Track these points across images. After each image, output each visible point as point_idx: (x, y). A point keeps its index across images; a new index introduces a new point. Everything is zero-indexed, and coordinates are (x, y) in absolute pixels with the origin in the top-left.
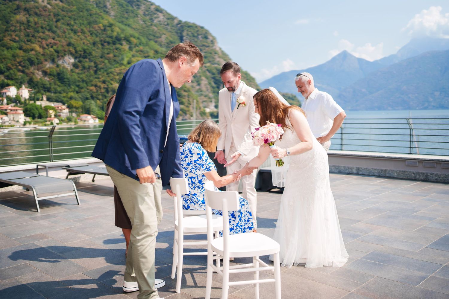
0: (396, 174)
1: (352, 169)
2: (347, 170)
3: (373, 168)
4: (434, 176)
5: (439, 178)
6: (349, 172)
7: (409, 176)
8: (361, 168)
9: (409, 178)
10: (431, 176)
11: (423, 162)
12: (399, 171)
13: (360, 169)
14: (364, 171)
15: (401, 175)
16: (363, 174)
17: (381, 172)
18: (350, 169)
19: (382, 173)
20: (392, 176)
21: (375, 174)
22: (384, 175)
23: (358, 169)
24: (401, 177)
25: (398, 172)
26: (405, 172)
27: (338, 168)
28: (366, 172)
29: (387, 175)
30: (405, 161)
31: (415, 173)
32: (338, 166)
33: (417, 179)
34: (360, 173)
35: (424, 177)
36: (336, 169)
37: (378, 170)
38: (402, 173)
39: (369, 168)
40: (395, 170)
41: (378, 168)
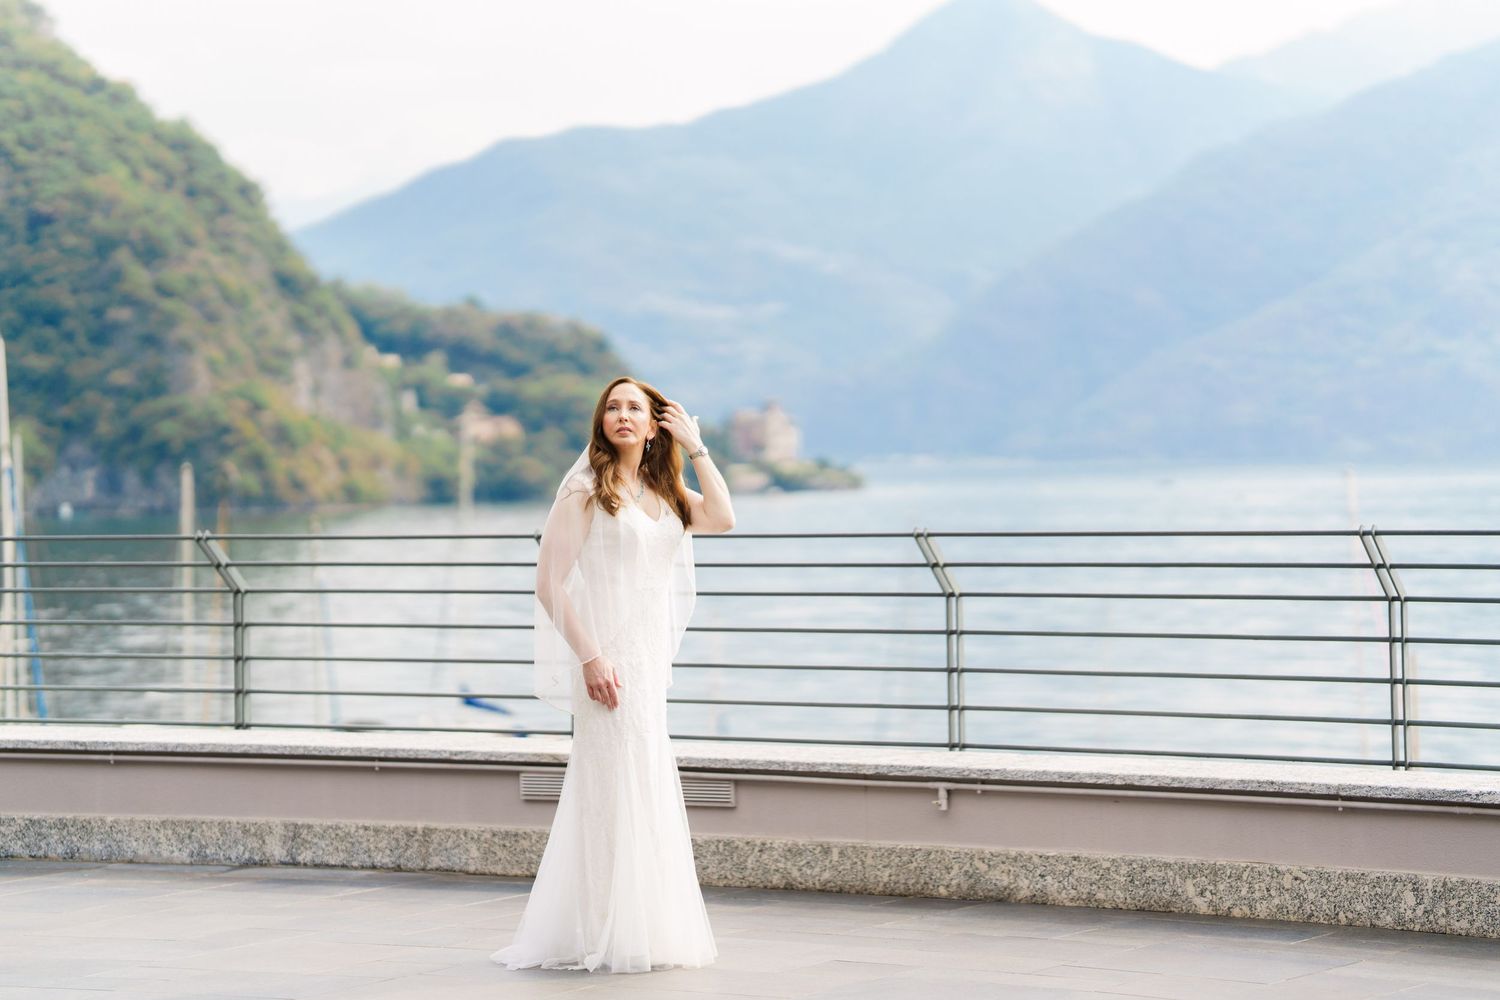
0: (475, 853)
1: (261, 832)
2: (236, 842)
3: (367, 823)
6: (247, 855)
7: (534, 857)
8: (310, 827)
12: (488, 836)
13: (304, 834)
14: (323, 844)
15: (502, 854)
16: (318, 861)
17: (407, 847)
18: (255, 835)
19: (409, 852)
20: (457, 868)
21: (381, 859)
22: (422, 864)
23: (294, 834)
24: (499, 870)
25: (482, 838)
27: (190, 837)
28: (331, 849)
29: (435, 862)
30: (517, 773)
32: (192, 827)
34: (305, 856)
36: (182, 842)
37: (391, 832)
38: (503, 846)
39: (349, 823)
40: (473, 827)
41: (391, 824)
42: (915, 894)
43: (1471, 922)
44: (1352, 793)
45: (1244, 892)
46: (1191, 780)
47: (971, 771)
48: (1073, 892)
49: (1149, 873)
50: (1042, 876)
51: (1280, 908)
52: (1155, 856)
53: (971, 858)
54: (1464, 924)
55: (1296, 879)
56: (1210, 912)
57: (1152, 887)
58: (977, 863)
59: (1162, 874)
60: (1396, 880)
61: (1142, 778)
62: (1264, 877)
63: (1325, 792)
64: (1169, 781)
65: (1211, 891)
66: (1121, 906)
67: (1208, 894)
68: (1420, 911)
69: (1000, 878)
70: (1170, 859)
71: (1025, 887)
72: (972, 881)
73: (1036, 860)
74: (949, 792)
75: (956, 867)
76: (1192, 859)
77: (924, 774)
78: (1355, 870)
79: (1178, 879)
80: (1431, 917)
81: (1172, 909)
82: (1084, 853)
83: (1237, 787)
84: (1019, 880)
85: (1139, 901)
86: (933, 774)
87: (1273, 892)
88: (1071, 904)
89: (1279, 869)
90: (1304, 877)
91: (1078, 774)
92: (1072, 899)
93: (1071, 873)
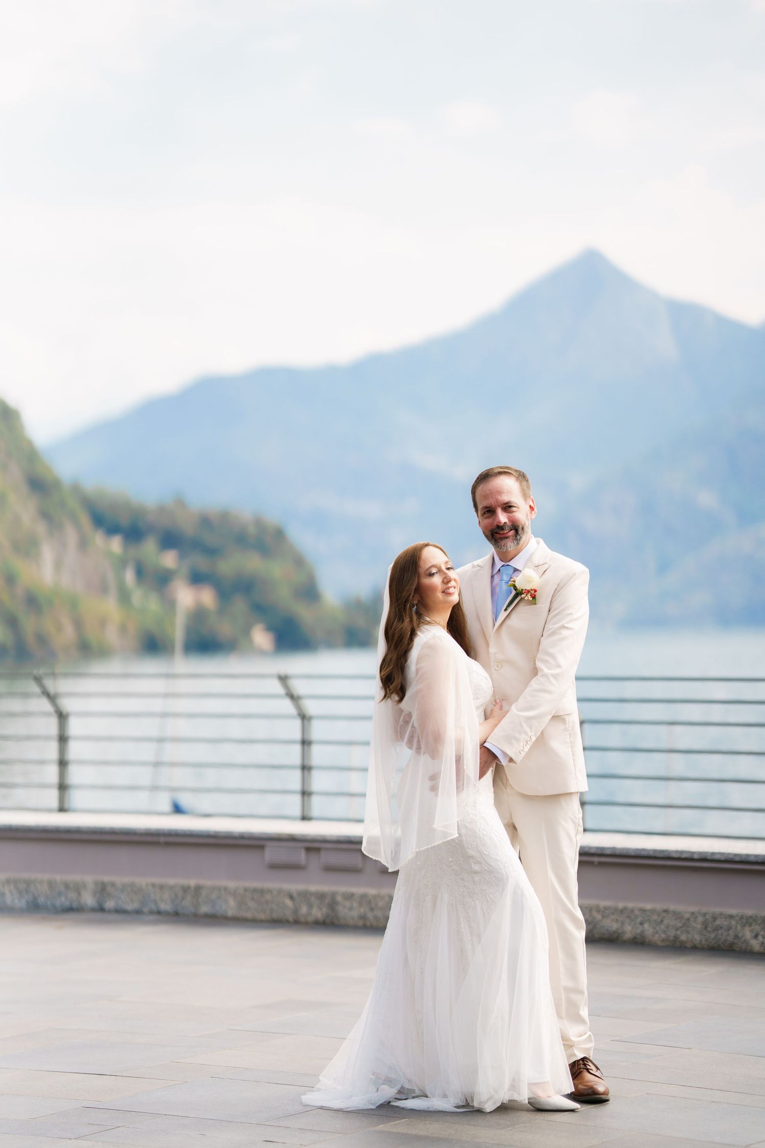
0: (232, 902)
1: (78, 888)
2: (60, 894)
3: (155, 881)
4: (355, 905)
5: (372, 910)
6: (67, 904)
7: (275, 907)
8: (113, 885)
9: (275, 916)
10: (344, 907)
11: (318, 850)
12: (242, 891)
13: (109, 889)
14: (122, 895)
15: (251, 904)
16: (119, 908)
17: (183, 899)
18: (74, 889)
19: (184, 902)
20: (219, 915)
21: (164, 907)
22: (194, 910)
23: (102, 890)
24: (249, 915)
25: (237, 893)
26: (262, 892)
27: (27, 892)
28: (128, 899)
29: (204, 909)
30: (262, 847)
31: (295, 895)
32: (28, 883)
33: (302, 919)
34: (110, 904)
35: (325, 910)
36: (20, 892)
37: (171, 888)
38: (253, 899)
39: (142, 881)
40: (231, 884)
41: (172, 881)
46: (748, 855)
47: (590, 848)
48: (663, 935)
49: (718, 922)
50: (641, 923)
52: (722, 910)
53: (590, 910)
56: (762, 950)
57: (720, 932)
58: (595, 914)
59: (727, 923)
64: (732, 857)
65: (762, 936)
66: (697, 944)
67: (760, 938)
69: (611, 924)
70: (733, 912)
71: (629, 930)
73: (637, 912)
76: (749, 912)
79: (739, 927)
81: (736, 949)
82: (672, 907)
84: (624, 926)
85: (711, 942)
88: (659, 943)
92: (663, 940)
93: (662, 921)
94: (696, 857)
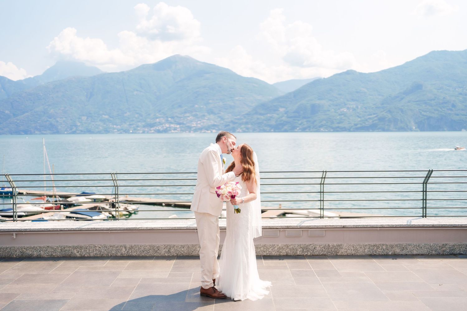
42: (7, 257)
43: (136, 253)
44: (112, 229)
45: (87, 251)
46: (76, 228)
47: (22, 229)
48: (47, 254)
49: (66, 249)
50: (40, 251)
51: (96, 254)
52: (67, 245)
53: (22, 248)
54: (135, 254)
55: (99, 247)
56: (80, 256)
57: (66, 252)
59: (69, 249)
60: (121, 246)
61: (64, 229)
62: (92, 248)
63: (106, 229)
66: (59, 256)
67: (79, 252)
68: (126, 252)
69: (29, 252)
70: (71, 245)
71: (35, 254)
72: (22, 253)
73: (38, 248)
74: (16, 234)
75: (18, 251)
76: (76, 245)
77: (10, 230)
78: (112, 244)
79: (72, 250)
80: (128, 253)
81: (71, 256)
82: (50, 245)
83: (87, 229)
84: (34, 252)
85: (63, 255)
86: (12, 231)
87: (94, 251)
89: (96, 246)
90: (101, 247)
91: (49, 229)
92: (47, 256)
93: (47, 250)
94: (58, 230)
